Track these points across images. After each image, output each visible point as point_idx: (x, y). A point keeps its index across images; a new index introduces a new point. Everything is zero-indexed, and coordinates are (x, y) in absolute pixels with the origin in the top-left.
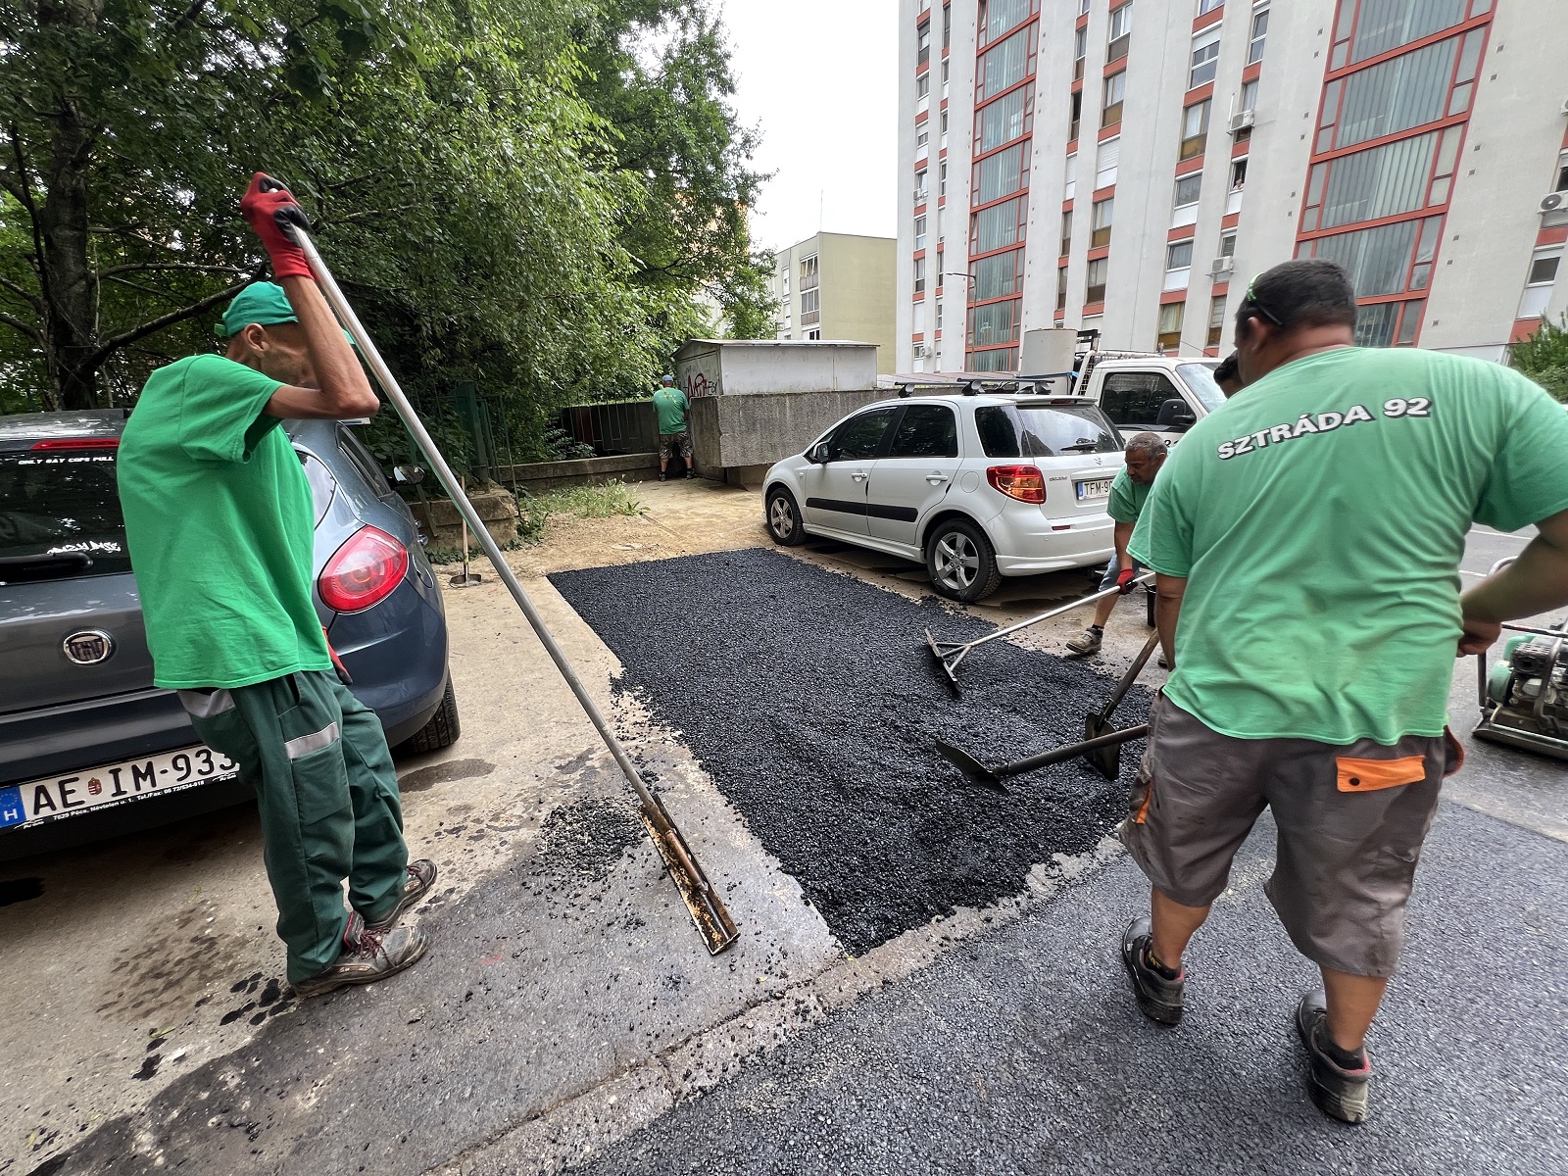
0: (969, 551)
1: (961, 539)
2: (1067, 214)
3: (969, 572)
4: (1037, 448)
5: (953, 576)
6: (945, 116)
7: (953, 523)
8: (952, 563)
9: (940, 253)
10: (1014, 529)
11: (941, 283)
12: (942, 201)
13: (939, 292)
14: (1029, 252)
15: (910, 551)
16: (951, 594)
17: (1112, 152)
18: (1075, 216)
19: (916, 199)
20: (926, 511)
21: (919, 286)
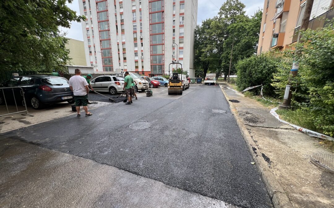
0: (114, 90)
1: (113, 89)
2: (118, 45)
3: (114, 92)
4: (119, 80)
5: (113, 93)
6: (92, 21)
7: (112, 87)
8: (112, 91)
9: (94, 47)
10: (118, 87)
11: (95, 52)
12: (93, 37)
13: (95, 54)
14: (112, 50)
15: (108, 91)
16: (113, 94)
17: (124, 37)
18: (119, 45)
19: (87, 35)
20: (109, 86)
21: (90, 52)
